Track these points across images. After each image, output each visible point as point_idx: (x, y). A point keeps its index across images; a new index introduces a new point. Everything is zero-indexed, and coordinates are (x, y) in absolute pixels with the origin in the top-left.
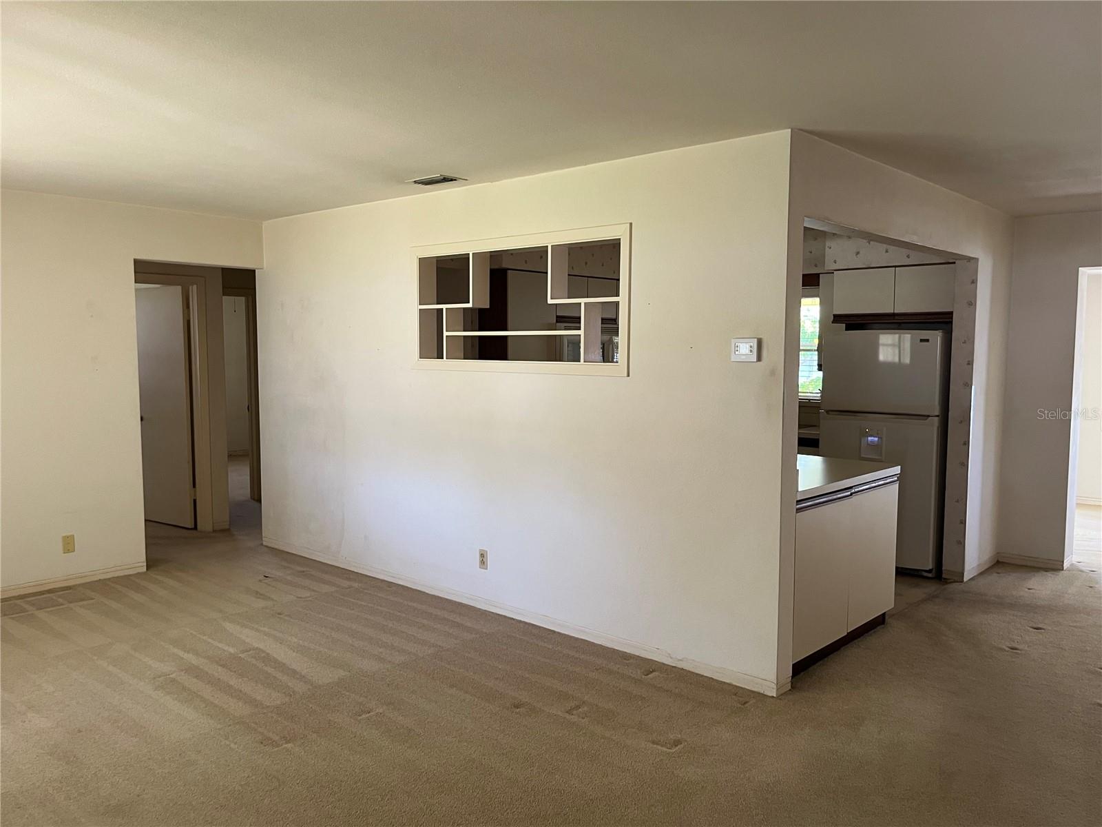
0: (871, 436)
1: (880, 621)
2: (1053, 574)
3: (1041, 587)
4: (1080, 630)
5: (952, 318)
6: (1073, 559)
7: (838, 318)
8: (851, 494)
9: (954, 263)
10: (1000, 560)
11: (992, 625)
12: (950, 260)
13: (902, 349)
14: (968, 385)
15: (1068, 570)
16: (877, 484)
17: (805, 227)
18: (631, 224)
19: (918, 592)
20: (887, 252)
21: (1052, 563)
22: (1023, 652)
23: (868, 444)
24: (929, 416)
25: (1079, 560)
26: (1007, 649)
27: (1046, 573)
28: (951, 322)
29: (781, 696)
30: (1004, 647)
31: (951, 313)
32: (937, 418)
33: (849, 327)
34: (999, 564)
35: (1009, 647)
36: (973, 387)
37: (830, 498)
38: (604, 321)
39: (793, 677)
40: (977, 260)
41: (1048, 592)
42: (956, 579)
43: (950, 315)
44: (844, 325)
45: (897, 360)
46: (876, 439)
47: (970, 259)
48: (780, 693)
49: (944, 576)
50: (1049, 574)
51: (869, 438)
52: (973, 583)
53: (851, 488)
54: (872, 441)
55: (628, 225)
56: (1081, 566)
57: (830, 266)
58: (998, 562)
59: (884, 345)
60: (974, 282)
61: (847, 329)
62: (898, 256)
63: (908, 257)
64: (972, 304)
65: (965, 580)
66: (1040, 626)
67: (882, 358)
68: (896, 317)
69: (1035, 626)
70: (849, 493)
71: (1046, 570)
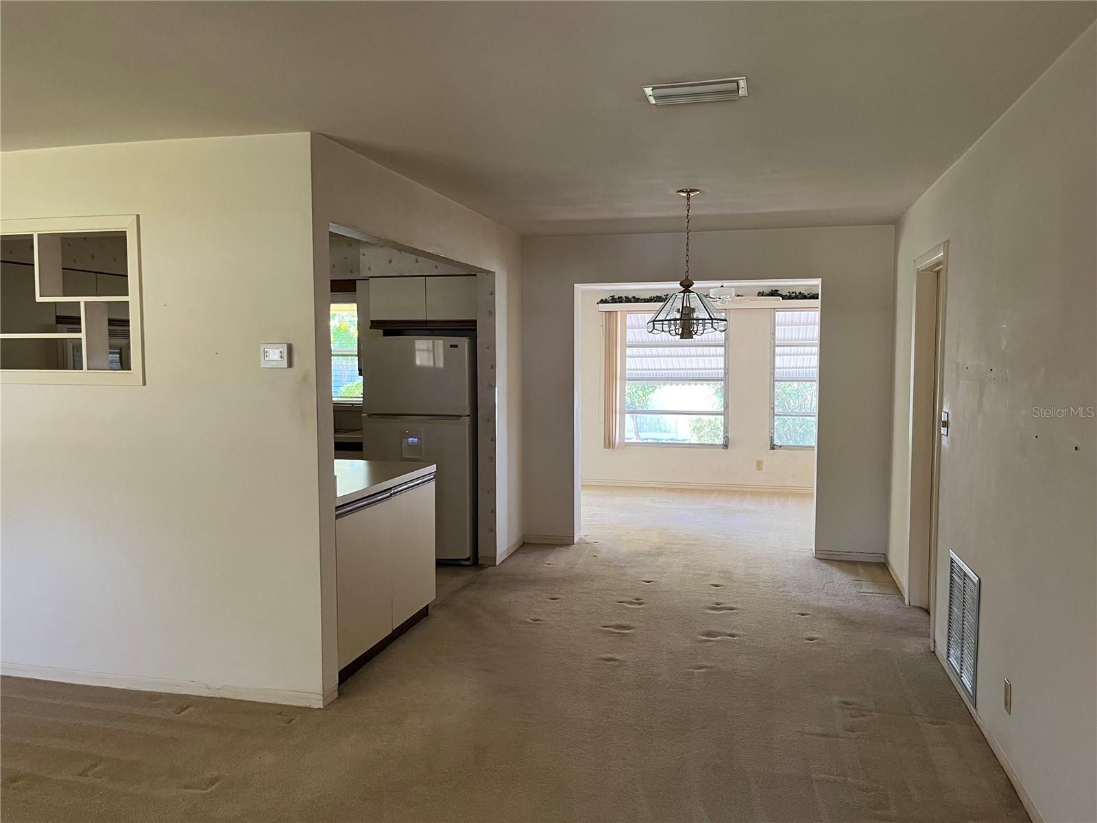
0: (411, 437)
1: (424, 614)
2: (566, 549)
3: (558, 561)
4: (587, 595)
5: (476, 326)
6: (581, 534)
7: (375, 324)
8: (391, 495)
9: (476, 275)
10: (526, 541)
11: (520, 602)
12: (472, 273)
13: (436, 353)
14: (493, 387)
15: (578, 543)
16: (415, 483)
17: (330, 232)
18: (138, 216)
19: (457, 580)
20: (417, 262)
21: (565, 540)
22: (543, 622)
23: (409, 445)
24: (461, 416)
25: (585, 534)
26: (531, 621)
27: (561, 548)
28: (476, 330)
29: (327, 706)
30: (528, 620)
31: (475, 321)
32: (468, 418)
33: (387, 333)
34: (525, 545)
35: (533, 620)
36: (496, 389)
37: (370, 501)
38: (111, 322)
39: (340, 684)
40: (494, 273)
41: (562, 565)
42: (489, 563)
43: (474, 323)
44: (382, 331)
45: (432, 364)
46: (416, 440)
47: (488, 272)
48: (327, 704)
49: (480, 562)
50: (563, 549)
51: (410, 439)
52: (504, 565)
53: (390, 489)
54: (413, 443)
55: (135, 216)
56: (587, 539)
57: (365, 273)
58: (524, 543)
59: (419, 350)
60: (493, 293)
61: (384, 335)
62: (426, 267)
63: (436, 267)
64: (492, 313)
65: (497, 564)
66: (556, 596)
67: (418, 362)
68: (429, 324)
69: (553, 597)
70: (389, 494)
71: (561, 545)
